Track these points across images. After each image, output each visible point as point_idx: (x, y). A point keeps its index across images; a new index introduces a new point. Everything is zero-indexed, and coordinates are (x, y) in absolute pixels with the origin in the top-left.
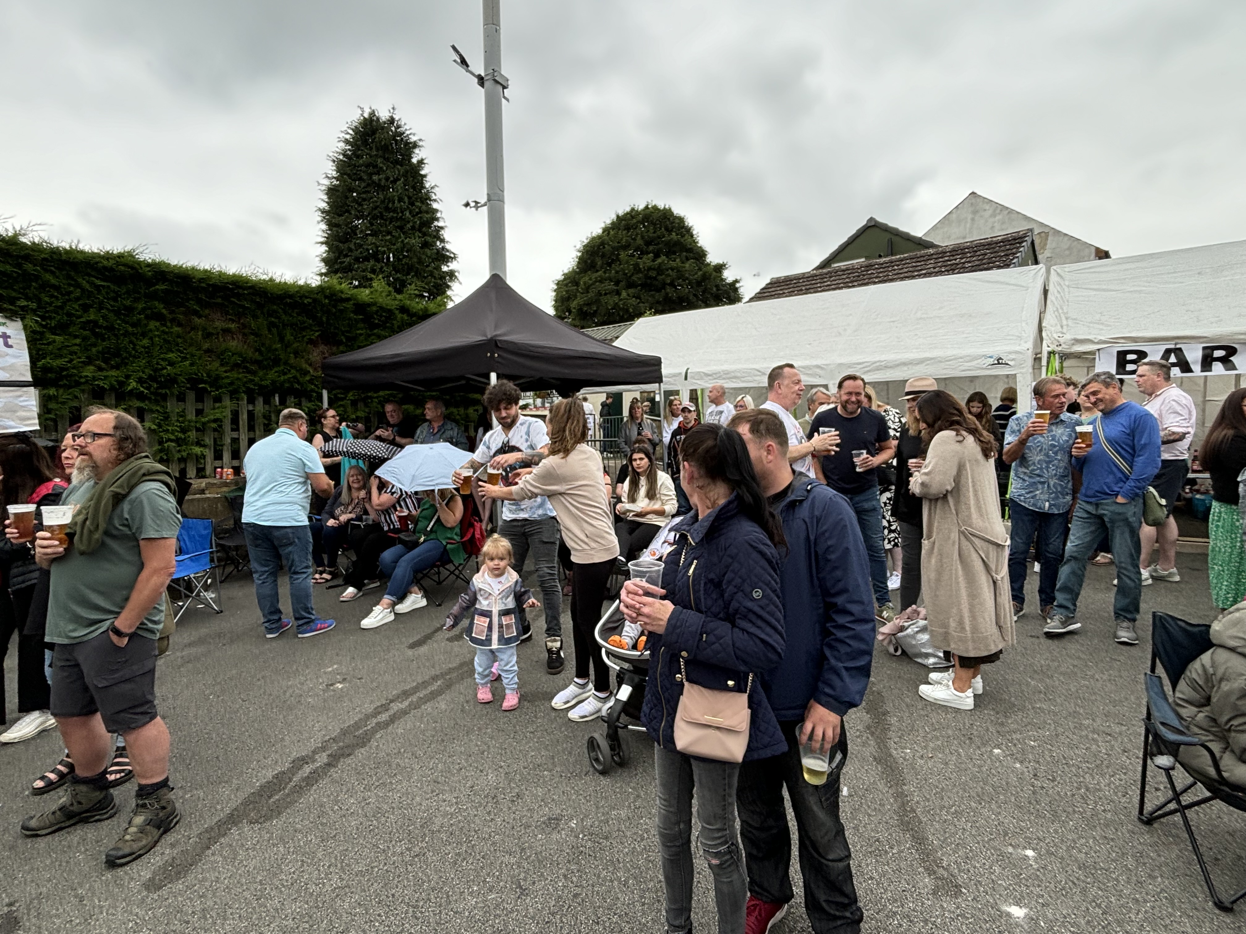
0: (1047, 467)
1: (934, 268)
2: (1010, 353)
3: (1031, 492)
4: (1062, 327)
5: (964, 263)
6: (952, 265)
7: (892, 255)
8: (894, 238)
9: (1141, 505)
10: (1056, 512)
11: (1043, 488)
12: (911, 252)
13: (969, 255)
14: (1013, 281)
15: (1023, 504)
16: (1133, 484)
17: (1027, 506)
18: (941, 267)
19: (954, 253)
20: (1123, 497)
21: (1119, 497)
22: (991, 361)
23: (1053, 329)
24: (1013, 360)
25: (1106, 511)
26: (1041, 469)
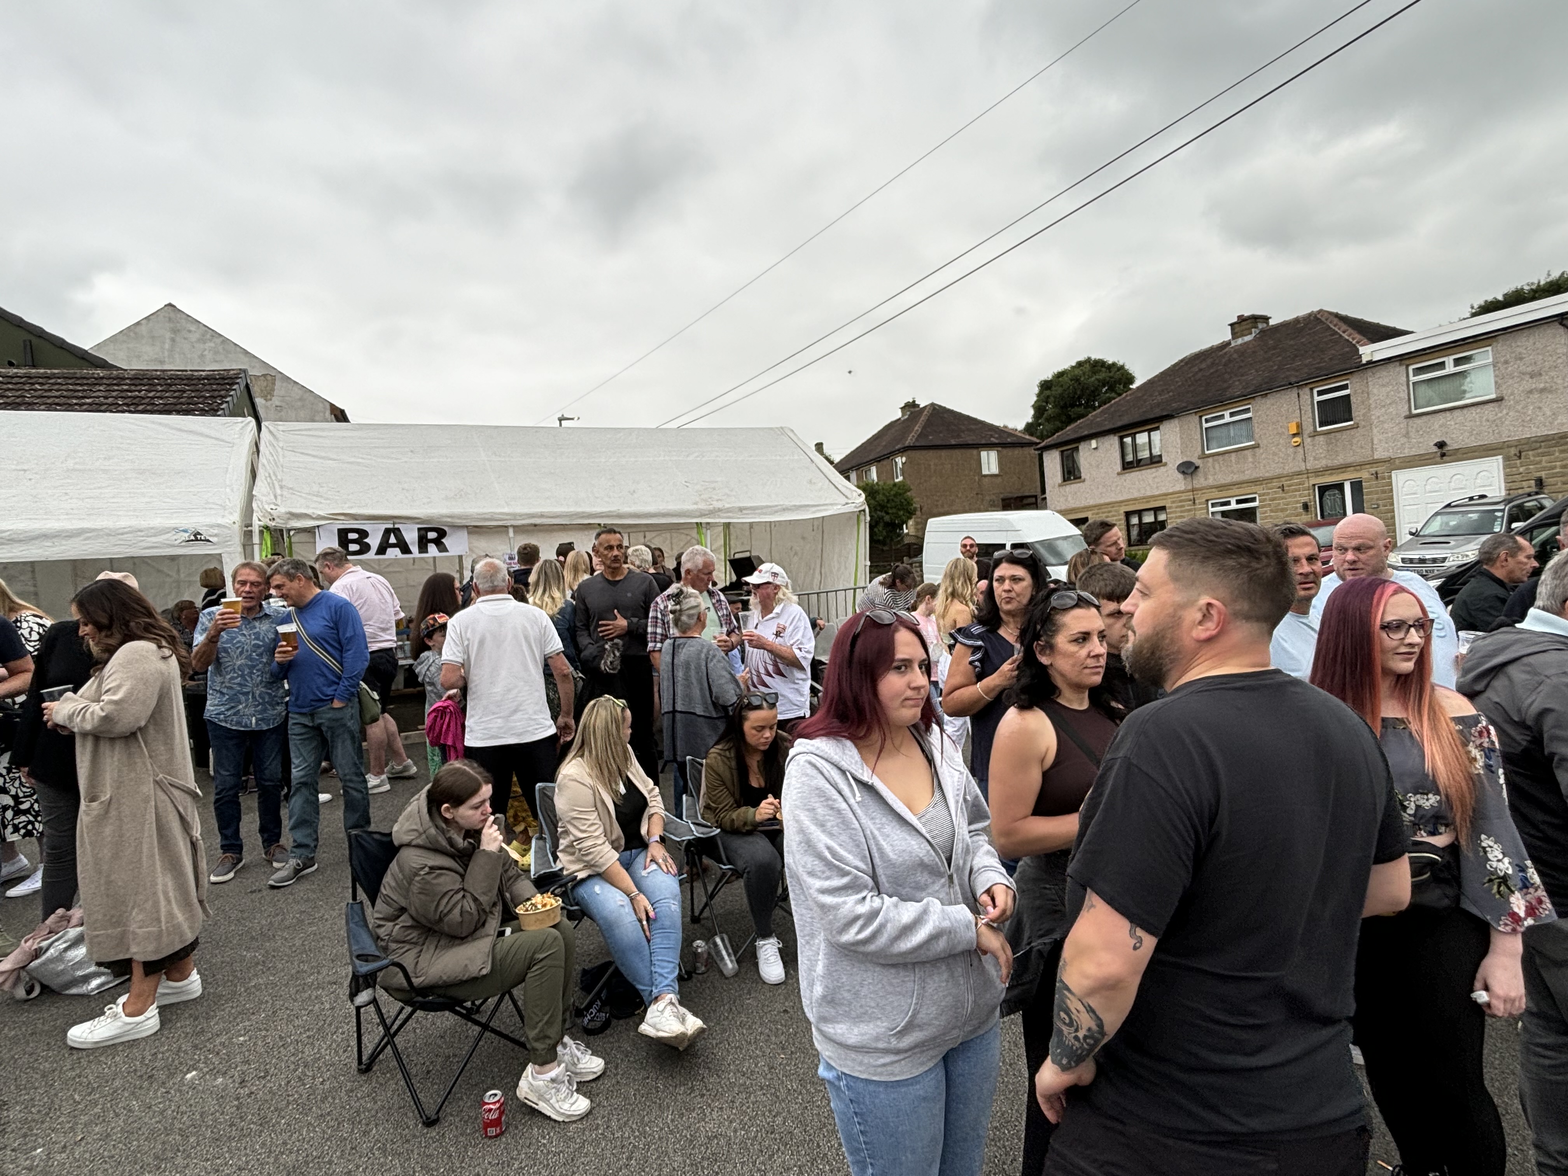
0: (252, 673)
1: (106, 398)
2: (212, 526)
3: (232, 707)
4: (276, 497)
5: (152, 398)
6: (135, 397)
7: (34, 366)
8: (35, 341)
9: (357, 705)
10: (265, 728)
11: (247, 700)
12: (65, 367)
13: (159, 388)
14: (213, 433)
15: (223, 724)
16: (347, 683)
17: (228, 726)
18: (116, 398)
19: (137, 382)
20: (341, 700)
21: (335, 701)
22: (186, 536)
23: (264, 499)
24: (216, 535)
25: (324, 717)
26: (243, 676)
